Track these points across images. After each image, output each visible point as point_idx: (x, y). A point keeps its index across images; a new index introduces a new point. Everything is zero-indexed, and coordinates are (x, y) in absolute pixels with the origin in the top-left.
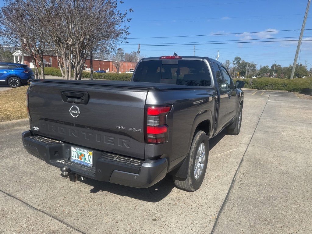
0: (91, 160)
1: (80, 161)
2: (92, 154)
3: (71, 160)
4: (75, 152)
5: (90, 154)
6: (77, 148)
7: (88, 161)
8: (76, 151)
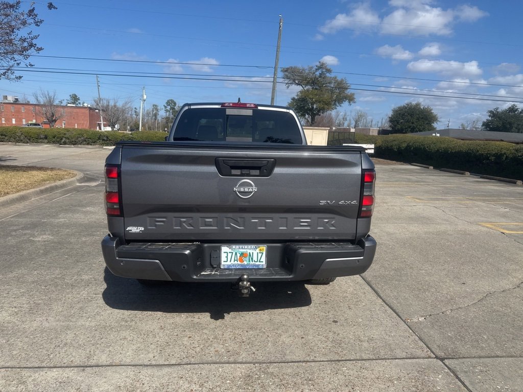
0: (264, 259)
1: (242, 265)
2: (265, 250)
3: (222, 267)
4: (229, 254)
5: (260, 250)
6: (234, 247)
7: (257, 262)
8: (232, 251)
